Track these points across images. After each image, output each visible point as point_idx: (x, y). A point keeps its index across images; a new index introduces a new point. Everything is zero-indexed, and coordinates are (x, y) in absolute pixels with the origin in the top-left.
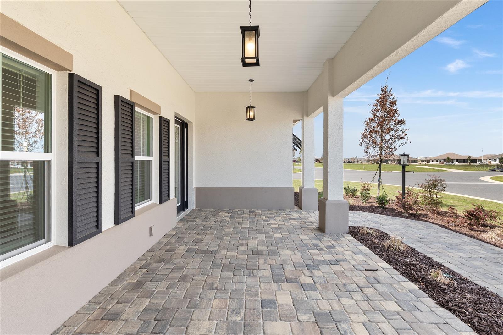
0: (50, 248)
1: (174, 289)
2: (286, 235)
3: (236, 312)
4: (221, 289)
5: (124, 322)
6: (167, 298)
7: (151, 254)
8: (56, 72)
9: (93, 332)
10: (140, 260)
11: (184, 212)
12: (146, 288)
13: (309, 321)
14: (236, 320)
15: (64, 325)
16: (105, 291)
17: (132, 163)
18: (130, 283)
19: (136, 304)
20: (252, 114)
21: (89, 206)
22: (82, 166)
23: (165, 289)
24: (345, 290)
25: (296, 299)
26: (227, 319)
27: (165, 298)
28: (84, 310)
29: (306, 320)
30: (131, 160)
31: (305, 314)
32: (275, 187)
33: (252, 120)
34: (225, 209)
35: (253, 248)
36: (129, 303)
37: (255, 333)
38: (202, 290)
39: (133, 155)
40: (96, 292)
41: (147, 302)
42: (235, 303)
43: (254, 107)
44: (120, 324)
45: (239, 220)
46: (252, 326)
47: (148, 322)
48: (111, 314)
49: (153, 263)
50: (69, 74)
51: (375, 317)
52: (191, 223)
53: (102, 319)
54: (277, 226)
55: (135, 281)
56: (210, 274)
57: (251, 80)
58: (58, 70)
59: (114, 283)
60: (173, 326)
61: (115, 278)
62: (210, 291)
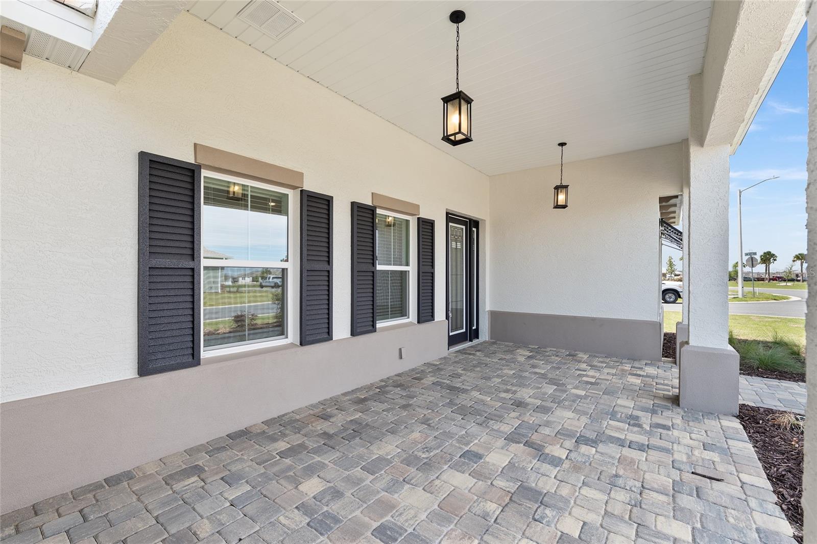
0: (288, 344)
1: (389, 413)
2: (594, 393)
3: (427, 449)
4: (433, 427)
5: (330, 423)
6: (376, 418)
7: (395, 378)
8: (292, 191)
9: (306, 422)
10: (382, 381)
11: (471, 343)
12: (366, 405)
13: (504, 488)
14: (420, 456)
15: (293, 412)
16: (335, 398)
17: (373, 272)
18: (358, 397)
19: (349, 414)
20: (561, 198)
21: (319, 313)
22: (312, 273)
23: (381, 411)
24: (608, 482)
25: (514, 464)
26: (412, 453)
27: (375, 417)
28: (313, 406)
29: (501, 487)
30: (372, 269)
31: (507, 481)
32: (620, 318)
33: (564, 207)
34: (529, 346)
35: (521, 398)
36: (344, 411)
37: (427, 472)
38: (414, 421)
39: (374, 264)
40: (328, 397)
41: (358, 415)
42: (435, 442)
43: (566, 187)
44: (327, 424)
45: (537, 363)
46: (431, 467)
47: (345, 429)
48: (326, 415)
49: (391, 386)
50: (301, 190)
51: (618, 525)
52: (467, 356)
53: (318, 416)
54: (593, 380)
55: (363, 397)
56: (436, 411)
57: (562, 145)
58: (294, 189)
59: (345, 394)
60: (362, 439)
61: (350, 390)
62: (420, 424)
